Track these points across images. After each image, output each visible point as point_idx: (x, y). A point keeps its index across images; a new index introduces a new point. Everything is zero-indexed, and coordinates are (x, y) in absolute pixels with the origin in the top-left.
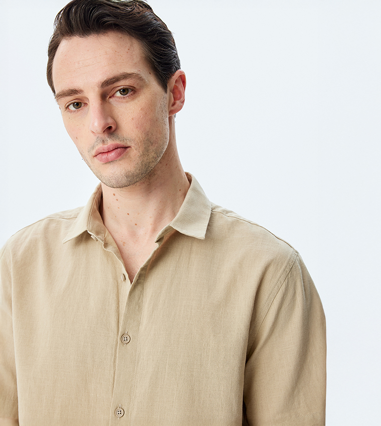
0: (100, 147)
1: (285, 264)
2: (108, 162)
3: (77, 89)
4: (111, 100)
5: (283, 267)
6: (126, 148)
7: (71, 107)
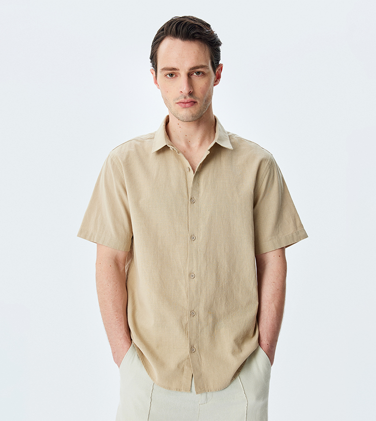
0: (182, 100)
1: (268, 161)
2: (185, 107)
3: (176, 68)
4: (191, 76)
5: (268, 162)
6: (195, 102)
7: (168, 76)
